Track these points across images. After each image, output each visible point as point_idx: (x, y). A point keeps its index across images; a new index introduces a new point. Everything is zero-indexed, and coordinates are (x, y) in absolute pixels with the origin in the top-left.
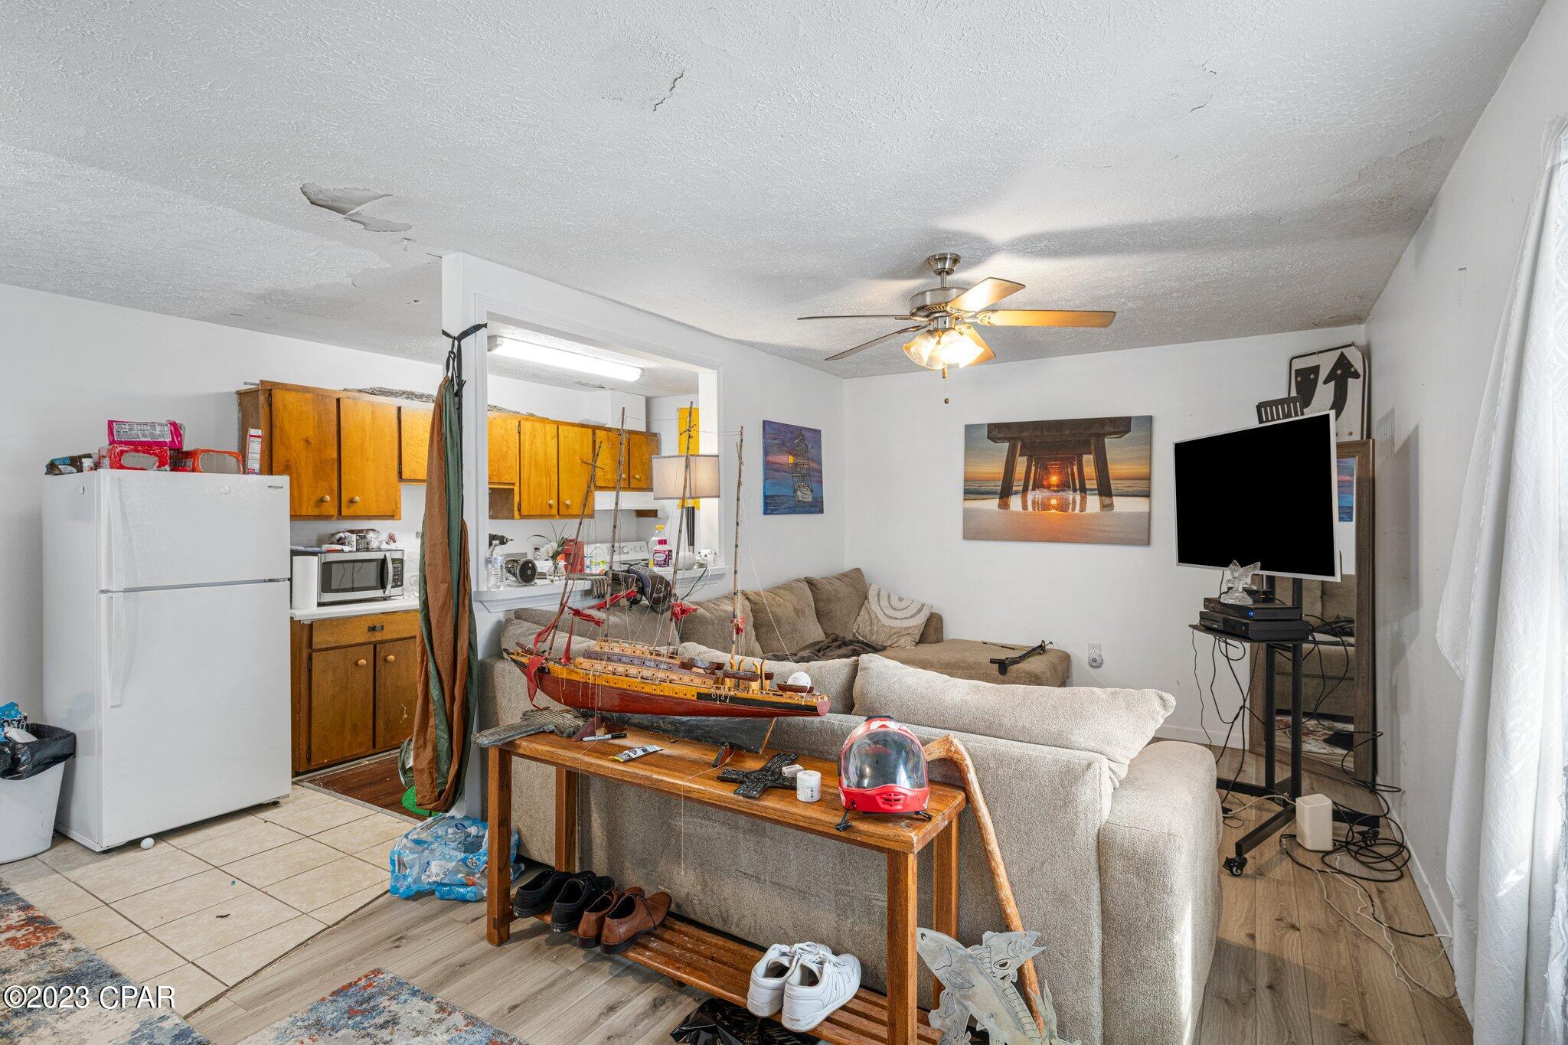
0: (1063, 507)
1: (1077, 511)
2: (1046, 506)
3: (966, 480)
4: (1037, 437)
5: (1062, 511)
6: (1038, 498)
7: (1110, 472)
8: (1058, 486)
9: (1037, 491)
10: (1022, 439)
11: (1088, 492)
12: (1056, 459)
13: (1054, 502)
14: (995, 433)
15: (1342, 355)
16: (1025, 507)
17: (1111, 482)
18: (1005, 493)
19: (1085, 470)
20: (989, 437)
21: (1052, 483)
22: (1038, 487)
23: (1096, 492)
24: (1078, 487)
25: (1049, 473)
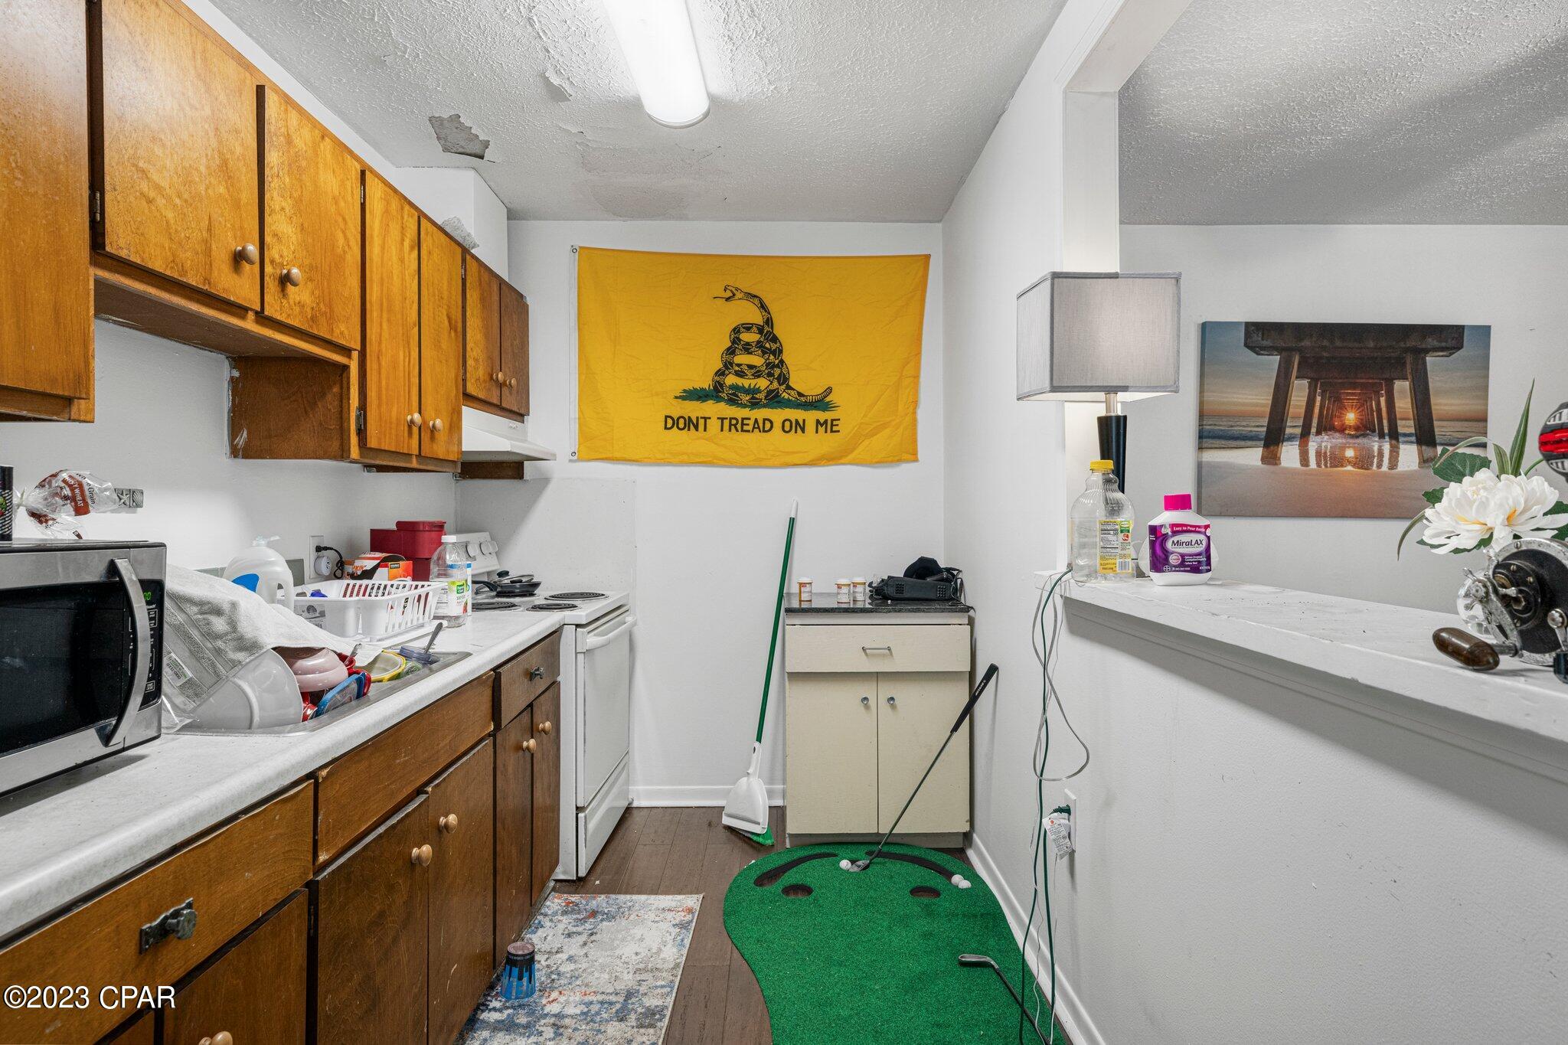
0: (1363, 461)
1: (1385, 468)
2: (1337, 460)
3: (1202, 415)
4: (1324, 348)
5: (1362, 468)
6: (1326, 447)
7: (1433, 407)
8: (1357, 428)
9: (1325, 437)
10: (1300, 350)
11: (1401, 439)
12: (1354, 386)
13: (1350, 453)
14: (1257, 338)
16: (1304, 461)
17: (1435, 423)
18: (1273, 439)
19: (1397, 405)
20: (1246, 345)
21: (1347, 423)
22: (1326, 430)
23: (1413, 439)
24: (1386, 431)
25: (1343, 408)
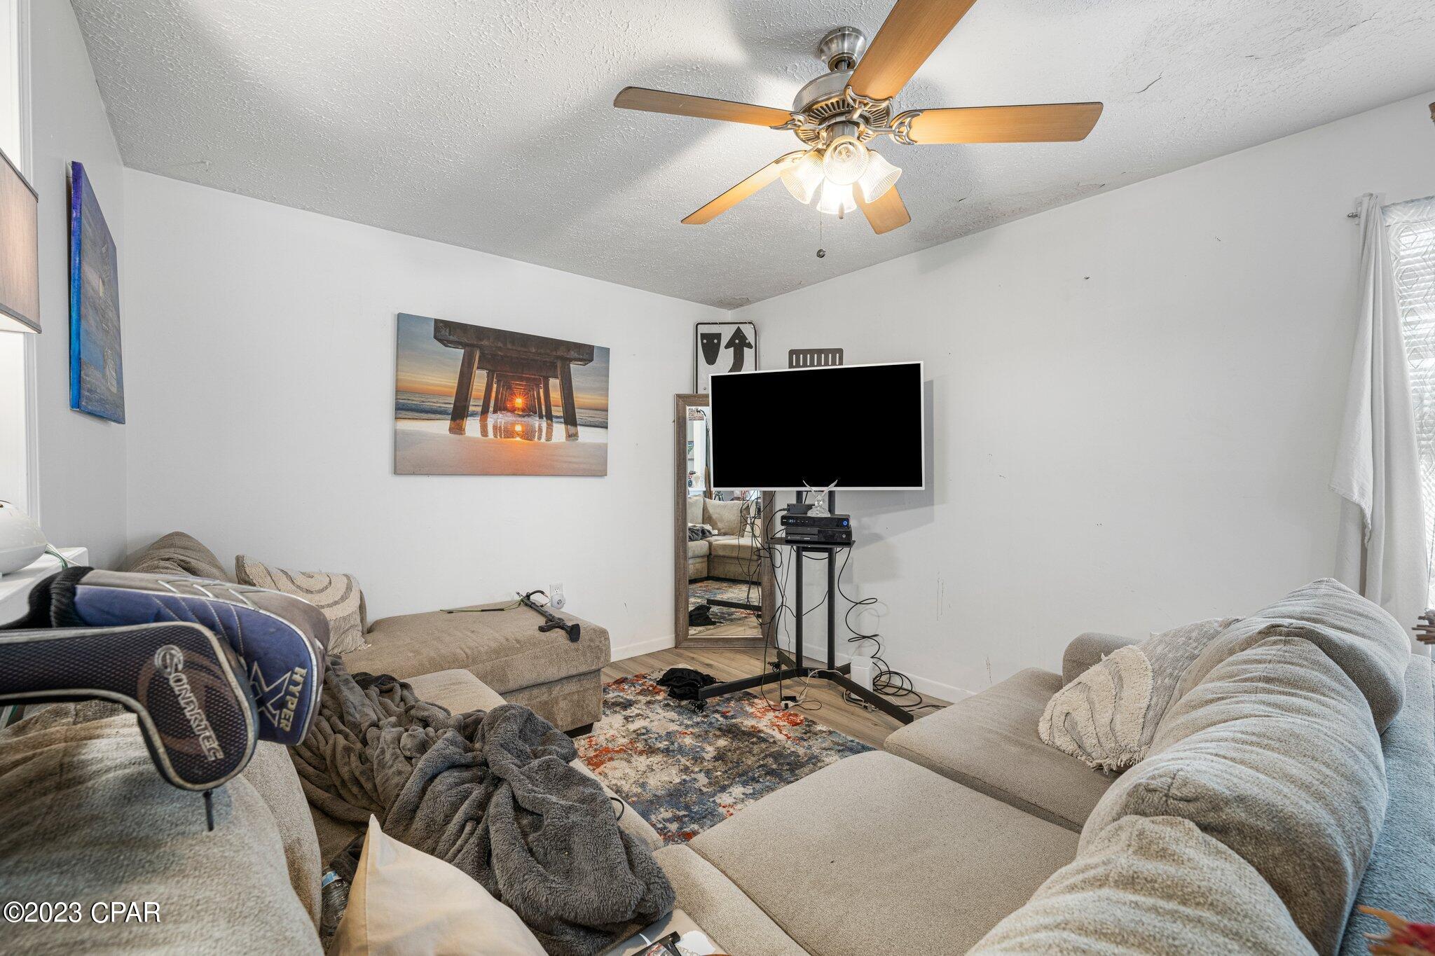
0: (528, 435)
1: (543, 440)
2: (509, 433)
3: (398, 391)
4: (500, 349)
5: (527, 439)
6: (501, 423)
7: (575, 399)
8: (523, 410)
9: (499, 415)
10: (480, 347)
11: (554, 420)
12: (521, 379)
13: (518, 428)
14: (445, 332)
15: (739, 330)
16: (484, 432)
17: (576, 410)
18: (459, 413)
19: (551, 395)
20: (435, 337)
21: (517, 406)
22: (500, 410)
23: (562, 420)
24: (544, 413)
25: (513, 394)
